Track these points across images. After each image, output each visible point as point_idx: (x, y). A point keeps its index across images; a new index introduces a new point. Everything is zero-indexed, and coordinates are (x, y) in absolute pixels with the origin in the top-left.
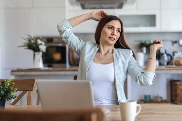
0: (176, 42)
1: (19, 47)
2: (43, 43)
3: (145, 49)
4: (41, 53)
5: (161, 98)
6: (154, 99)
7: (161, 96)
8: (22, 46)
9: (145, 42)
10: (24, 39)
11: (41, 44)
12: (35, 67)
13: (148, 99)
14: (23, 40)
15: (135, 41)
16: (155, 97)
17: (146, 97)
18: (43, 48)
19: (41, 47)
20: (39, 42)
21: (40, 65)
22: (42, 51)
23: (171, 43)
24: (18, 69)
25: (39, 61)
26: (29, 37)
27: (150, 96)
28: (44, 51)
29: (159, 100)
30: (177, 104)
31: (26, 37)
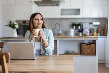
0: (91, 23)
1: (4, 26)
2: (17, 24)
3: (75, 27)
4: (16, 29)
5: (75, 52)
6: (71, 53)
7: (75, 51)
8: (6, 26)
9: (75, 23)
11: (16, 24)
12: (13, 36)
13: (68, 53)
14: (7, 22)
15: (70, 23)
16: (72, 52)
17: (67, 51)
18: (17, 26)
19: (16, 26)
20: (15, 23)
21: (16, 35)
23: (89, 24)
24: (3, 37)
25: (15, 33)
26: (10, 21)
27: (69, 51)
28: (18, 28)
29: (74, 53)
30: (82, 55)
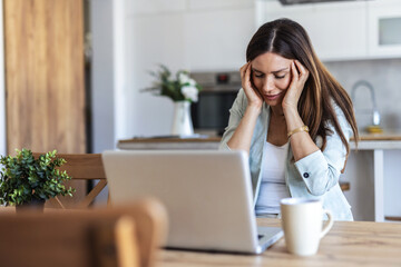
2: (192, 82)
4: (187, 104)
10: (153, 74)
11: (187, 84)
18: (191, 92)
20: (184, 79)
21: (186, 129)
22: (190, 100)
25: (183, 121)
31: (157, 70)
